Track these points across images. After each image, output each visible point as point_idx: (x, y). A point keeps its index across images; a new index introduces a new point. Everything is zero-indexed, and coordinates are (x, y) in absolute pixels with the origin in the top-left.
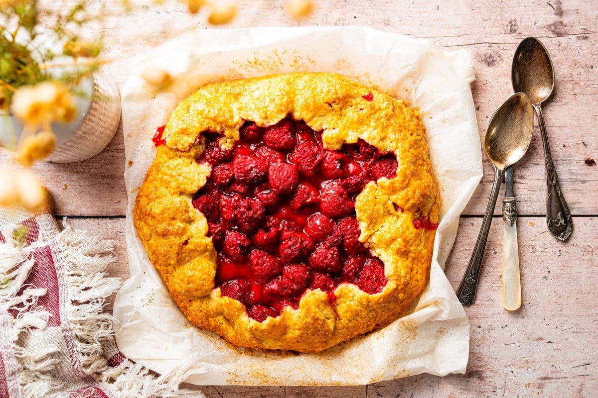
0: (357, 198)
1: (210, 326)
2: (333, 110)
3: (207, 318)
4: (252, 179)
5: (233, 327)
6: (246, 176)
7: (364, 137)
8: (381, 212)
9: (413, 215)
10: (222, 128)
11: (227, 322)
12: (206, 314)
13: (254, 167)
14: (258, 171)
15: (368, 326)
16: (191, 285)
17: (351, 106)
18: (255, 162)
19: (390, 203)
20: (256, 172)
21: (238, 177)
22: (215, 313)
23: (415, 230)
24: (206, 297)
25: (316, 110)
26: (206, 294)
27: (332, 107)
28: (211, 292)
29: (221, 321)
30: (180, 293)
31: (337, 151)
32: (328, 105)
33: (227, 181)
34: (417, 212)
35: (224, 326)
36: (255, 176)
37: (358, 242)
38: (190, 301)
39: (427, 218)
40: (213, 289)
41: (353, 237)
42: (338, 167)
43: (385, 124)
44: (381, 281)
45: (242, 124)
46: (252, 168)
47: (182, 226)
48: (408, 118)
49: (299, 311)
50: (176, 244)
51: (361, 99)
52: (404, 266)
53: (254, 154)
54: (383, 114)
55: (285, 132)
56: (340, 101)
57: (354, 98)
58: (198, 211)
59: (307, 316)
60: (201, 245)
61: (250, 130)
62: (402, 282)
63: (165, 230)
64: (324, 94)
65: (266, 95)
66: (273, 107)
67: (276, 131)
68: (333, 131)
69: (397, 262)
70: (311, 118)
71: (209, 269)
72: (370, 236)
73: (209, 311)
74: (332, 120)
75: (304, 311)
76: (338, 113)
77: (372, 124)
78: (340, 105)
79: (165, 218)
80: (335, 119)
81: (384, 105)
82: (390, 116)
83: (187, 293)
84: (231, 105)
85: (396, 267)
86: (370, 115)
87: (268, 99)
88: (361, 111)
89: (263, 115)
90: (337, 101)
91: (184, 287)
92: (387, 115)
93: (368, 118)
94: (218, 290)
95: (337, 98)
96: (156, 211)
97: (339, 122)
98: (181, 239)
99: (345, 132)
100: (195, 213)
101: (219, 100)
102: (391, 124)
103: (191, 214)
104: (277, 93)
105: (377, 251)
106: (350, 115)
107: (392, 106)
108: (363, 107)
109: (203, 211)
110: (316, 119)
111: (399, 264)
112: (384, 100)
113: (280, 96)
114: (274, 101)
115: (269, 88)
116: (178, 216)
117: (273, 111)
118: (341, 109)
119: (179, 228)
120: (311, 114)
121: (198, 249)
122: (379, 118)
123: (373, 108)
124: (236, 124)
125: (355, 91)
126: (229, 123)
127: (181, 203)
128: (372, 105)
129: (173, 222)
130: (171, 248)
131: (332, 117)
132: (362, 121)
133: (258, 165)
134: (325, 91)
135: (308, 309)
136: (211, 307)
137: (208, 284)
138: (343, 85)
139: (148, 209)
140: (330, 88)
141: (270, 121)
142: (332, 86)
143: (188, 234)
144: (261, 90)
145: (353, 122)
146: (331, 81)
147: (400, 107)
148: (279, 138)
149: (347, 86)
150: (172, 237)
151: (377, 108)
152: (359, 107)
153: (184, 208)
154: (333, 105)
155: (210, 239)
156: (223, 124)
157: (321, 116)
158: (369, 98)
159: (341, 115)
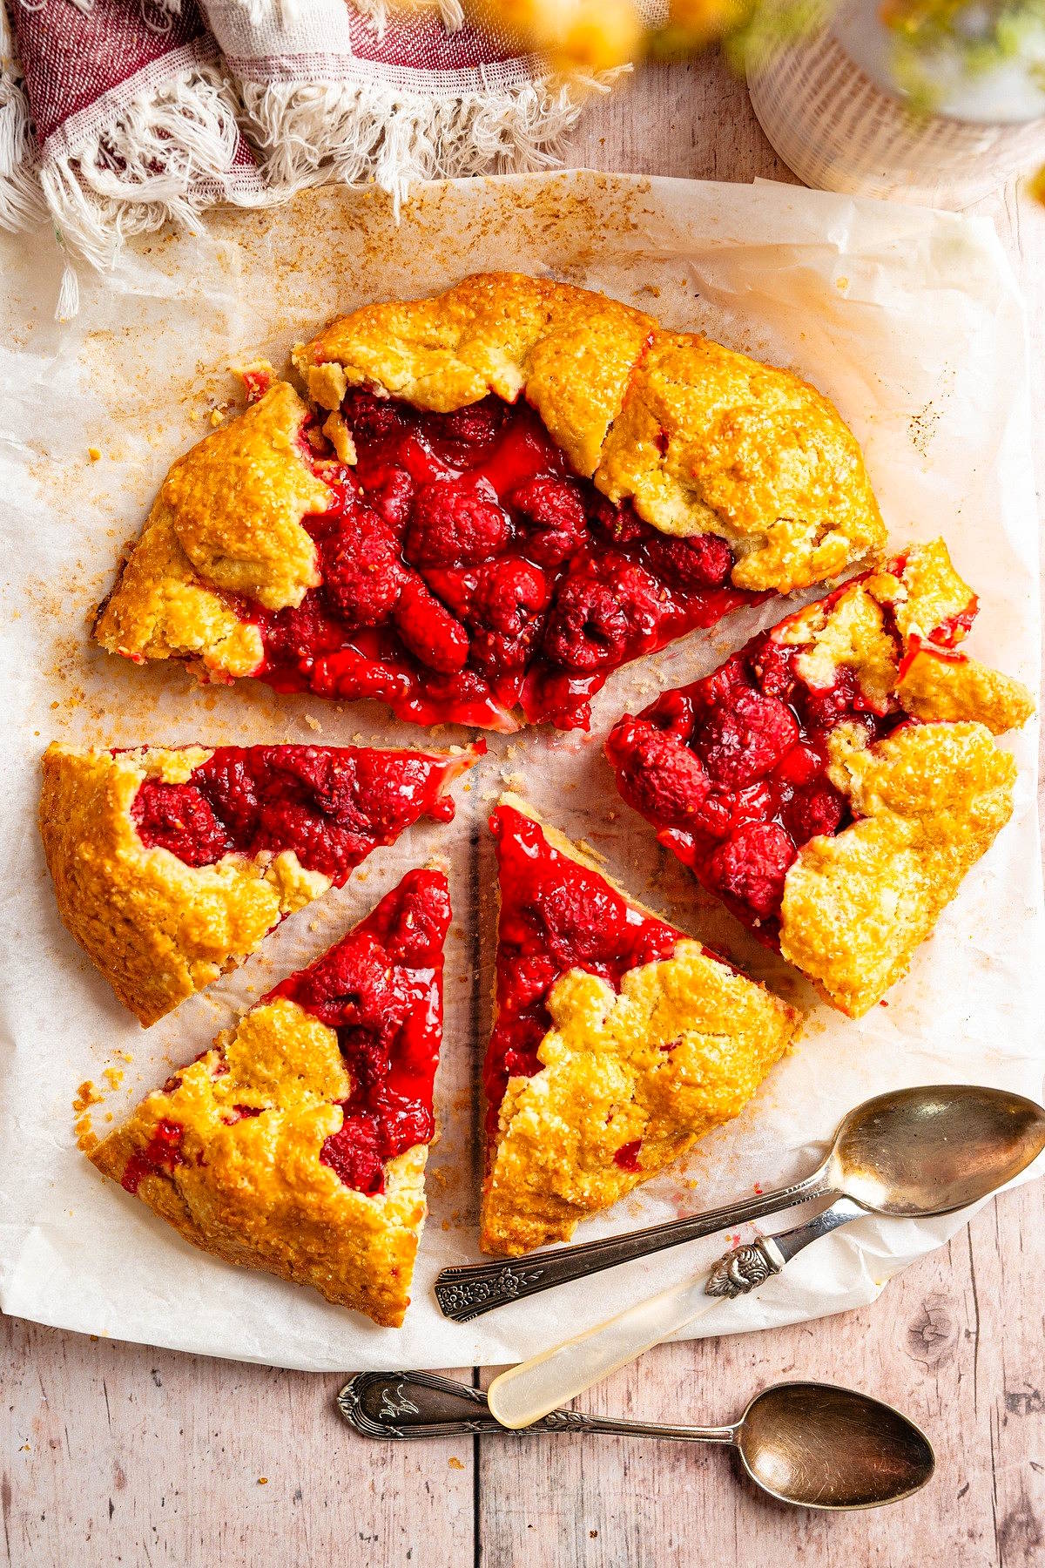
2: (653, 1047)
3: (480, 312)
4: (720, 726)
5: (405, 340)
6: (739, 716)
7: (538, 1084)
10: (885, 756)
11: (428, 341)
12: (490, 318)
13: (742, 753)
14: (727, 752)
16: (579, 354)
17: (633, 1098)
18: (752, 763)
20: (728, 747)
21: (751, 699)
22: (474, 337)
24: (528, 359)
25: (679, 1004)
26: (527, 364)
27: (663, 1049)
28: (524, 376)
29: (444, 329)
30: (589, 317)
32: (674, 1040)
33: (759, 669)
35: (428, 325)
36: (721, 736)
37: (286, 846)
38: (549, 318)
40: (526, 385)
43: (538, 1154)
45: (854, 805)
46: (744, 744)
47: (703, 470)
48: (517, 1221)
49: (295, 519)
50: (681, 421)
51: (638, 1135)
52: (151, 911)
53: (768, 778)
54: (566, 1166)
55: (750, 887)
56: (663, 1077)
57: (650, 1119)
58: (698, 533)
59: (271, 524)
60: (624, 467)
61: (829, 815)
62: (118, 879)
63: (732, 429)
64: (705, 1051)
65: (866, 915)
66: (826, 906)
67: (771, 871)
68: (599, 1016)
69: (172, 900)
70: (663, 979)
71: (568, 423)
72: (280, 884)
73: (488, 330)
74: (629, 1030)
75: (286, 531)
76: (637, 1057)
77: (557, 1123)
78: (654, 1071)
79: (756, 455)
80: (627, 1038)
81: (587, 1184)
82: (549, 1181)
83: (573, 329)
84: (916, 823)
85: (162, 891)
86: (583, 1133)
87: (853, 911)
88: (605, 1116)
89: (829, 868)
90: (667, 1070)
91: (591, 339)
92: (556, 1172)
93: (578, 1122)
94: (511, 396)
95: (674, 1076)
96: (788, 457)
97: (613, 1044)
98: (682, 440)
99: (579, 1043)
100: (698, 523)
101: (950, 808)
102: (527, 1169)
103: (705, 514)
104: (848, 939)
105: (233, 874)
106: (614, 1081)
107: (569, 1199)
108: (614, 1126)
109: (689, 542)
110: (657, 991)
111: (165, 905)
112: (597, 1190)
113: (836, 941)
114: (837, 919)
115: (875, 935)
116: (730, 485)
117: (819, 895)
118: (642, 1068)
119: (704, 459)
120: (675, 984)
121: (623, 453)
122: (561, 1151)
123: (596, 1149)
124: (865, 793)
125: (664, 1134)
126: (882, 782)
127: (749, 517)
128: (602, 1154)
129: (730, 463)
130: (687, 405)
131: (636, 1034)
132: (579, 1103)
133: (739, 764)
134: (713, 1056)
135: (280, 541)
136: (494, 343)
137: (543, 384)
138: (699, 1110)
139: (809, 444)
140: (711, 1075)
141: (804, 871)
142: (713, 1084)
143: (674, 466)
144: (888, 914)
145: (592, 1077)
146: (726, 1088)
147: (555, 1220)
148: (751, 861)
149: (691, 1119)
150: (706, 428)
151: (590, 1160)
152: (619, 1118)
153: (732, 513)
154: (665, 1056)
155: (615, 497)
156: (890, 766)
157: (656, 1007)
158: (627, 1157)
159: (628, 1059)
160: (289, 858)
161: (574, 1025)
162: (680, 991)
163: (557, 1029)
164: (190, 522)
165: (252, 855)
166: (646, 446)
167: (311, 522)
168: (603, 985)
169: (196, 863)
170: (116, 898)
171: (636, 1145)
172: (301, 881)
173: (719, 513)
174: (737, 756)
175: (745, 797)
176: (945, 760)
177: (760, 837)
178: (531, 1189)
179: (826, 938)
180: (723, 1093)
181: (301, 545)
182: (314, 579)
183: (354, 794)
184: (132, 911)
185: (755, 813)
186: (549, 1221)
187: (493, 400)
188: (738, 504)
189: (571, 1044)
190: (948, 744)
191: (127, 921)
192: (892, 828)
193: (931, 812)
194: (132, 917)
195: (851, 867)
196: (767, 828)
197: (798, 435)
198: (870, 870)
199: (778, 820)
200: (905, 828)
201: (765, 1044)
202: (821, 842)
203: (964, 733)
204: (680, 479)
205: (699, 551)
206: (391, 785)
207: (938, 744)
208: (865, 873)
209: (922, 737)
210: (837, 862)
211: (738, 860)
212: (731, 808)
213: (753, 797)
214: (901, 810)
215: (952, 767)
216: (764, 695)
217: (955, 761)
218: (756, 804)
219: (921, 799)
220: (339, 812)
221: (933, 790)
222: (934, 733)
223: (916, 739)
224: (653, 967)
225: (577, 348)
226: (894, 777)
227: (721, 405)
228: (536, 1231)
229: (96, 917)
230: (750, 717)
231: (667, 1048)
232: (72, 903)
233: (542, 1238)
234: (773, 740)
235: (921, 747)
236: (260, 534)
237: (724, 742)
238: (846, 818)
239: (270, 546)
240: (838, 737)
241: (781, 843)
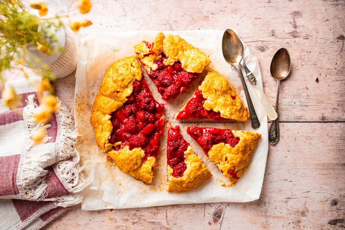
1: (95, 124)
2: (216, 94)
3: (97, 122)
4: (164, 83)
5: (102, 133)
6: (162, 80)
7: (222, 112)
11: (101, 130)
12: (98, 120)
13: (168, 79)
14: (168, 82)
16: (103, 105)
17: (224, 97)
18: (170, 78)
20: (167, 81)
21: (159, 78)
22: (101, 122)
24: (104, 114)
25: (209, 89)
27: (216, 92)
29: (100, 127)
30: (97, 104)
32: (215, 90)
33: (155, 76)
35: (99, 130)
36: (165, 83)
37: (183, 153)
38: (98, 110)
40: (108, 114)
41: (183, 150)
43: (233, 112)
45: (177, 61)
46: (167, 79)
47: (122, 86)
48: (244, 116)
49: (130, 151)
50: (114, 89)
51: (230, 96)
52: (194, 175)
53: (172, 75)
54: (235, 108)
55: (190, 78)
56: (221, 92)
57: (228, 94)
58: (133, 86)
59: (131, 156)
60: (122, 98)
61: (178, 65)
62: (189, 180)
63: (116, 81)
64: (217, 85)
65: (194, 59)
66: (193, 66)
67: (187, 74)
68: (211, 102)
69: (192, 171)
70: (205, 92)
71: (115, 107)
72: (189, 154)
73: (100, 120)
74: (213, 97)
75: (132, 153)
76: (217, 96)
77: (228, 109)
78: (220, 93)
79: (120, 77)
80: (214, 98)
81: (238, 104)
82: (237, 110)
83: (99, 107)
84: (179, 51)
85: (190, 173)
86: (230, 105)
87: (194, 61)
88: (227, 101)
89: (187, 65)
90: (220, 91)
91: (101, 103)
92: (236, 109)
93: (228, 106)
94: (110, 117)
95: (221, 90)
96: (120, 72)
97: (215, 100)
98: (117, 89)
99: (215, 105)
100: (131, 86)
101: (177, 45)
102: (236, 114)
103: (129, 85)
104: (198, 62)
105: (188, 162)
106: (221, 100)
107: (240, 107)
108: (229, 100)
109: (134, 88)
110: (207, 93)
111: (193, 173)
112: (239, 103)
113: (198, 64)
114: (195, 64)
115: (198, 58)
116: (125, 81)
117: (191, 67)
118: (219, 95)
119: (121, 85)
120: (206, 90)
121: (119, 98)
122: (233, 108)
123: (232, 103)
124: (175, 59)
125: (230, 92)
126: (173, 56)
127: (130, 78)
128: (233, 102)
129: (121, 81)
130: (112, 88)
131: (214, 96)
132: (225, 105)
133: (170, 80)
134: (217, 84)
135: (134, 154)
136: (102, 119)
137: (109, 111)
138: (226, 86)
139: (118, 68)
140: (220, 84)
141: (187, 69)
142: (222, 84)
143: (122, 90)
144: (194, 55)
145: (221, 103)
146: (223, 81)
147: (244, 109)
148: (186, 78)
149: (228, 87)
150: (115, 85)
151: (234, 104)
152: (227, 99)
153: (129, 81)
154: (217, 92)
155: (127, 100)
156: (170, 55)
157: (209, 93)
158: (234, 98)
159: (218, 98)
160: (185, 152)
161: (212, 106)
162: (207, 89)
163: (213, 109)
164: (131, 169)
165: (185, 159)
166: (118, 95)
167: (131, 149)
168: (206, 102)
169: (186, 168)
170: (192, 181)
171: (232, 96)
172: (189, 150)
173: (129, 83)
174: (169, 80)
175: (175, 79)
176: (169, 46)
177: (182, 76)
178: (239, 113)
179: (198, 65)
180: (223, 82)
181: (134, 151)
182: (140, 148)
183: (175, 142)
184: (194, 178)
185: (178, 77)
186: (244, 110)
187: (111, 119)
188: (128, 80)
189: (215, 107)
190: (167, 46)
191: (195, 179)
192: (180, 55)
193: (178, 48)
194: (195, 178)
195: (187, 61)
196: (180, 75)
197: (117, 70)
198: (187, 58)
199: (179, 73)
200: (180, 53)
201: (215, 75)
202: (182, 67)
203: (165, 43)
204: (124, 89)
205: (135, 86)
206: (173, 136)
207: (167, 47)
208: (188, 59)
209: (166, 50)
210: (186, 64)
211: (185, 80)
212: (177, 81)
213: (175, 77)
214: (177, 53)
215: (170, 45)
216: (159, 76)
217: (169, 44)
218: (176, 77)
219: (176, 50)
220: (178, 144)
221: (174, 48)
222: (165, 48)
223: (166, 51)
224: (203, 94)
225: (103, 106)
226: (172, 55)
227: (112, 83)
228: (246, 113)
229: (195, 184)
230: (162, 78)
231: (216, 91)
232: (192, 188)
233: (247, 111)
234: (166, 74)
235: (167, 50)
236: (133, 157)
237: (166, 82)
238: (178, 62)
239: (135, 156)
240: (166, 64)
241: (183, 73)
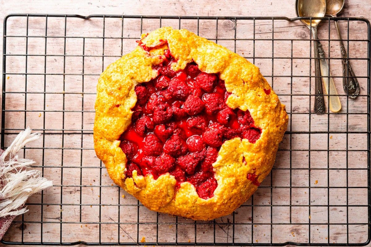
0: (226, 142)
1: (104, 158)
2: (244, 86)
3: (104, 153)
4: (177, 95)
6: (174, 91)
7: (251, 111)
8: (234, 157)
9: (251, 170)
10: (178, 57)
11: (113, 162)
12: (105, 151)
13: (182, 89)
14: (182, 92)
15: (188, 214)
17: (255, 90)
18: (184, 86)
19: (242, 155)
20: (181, 92)
21: (170, 89)
22: (110, 153)
23: (246, 179)
24: (111, 140)
25: (235, 80)
26: (112, 140)
27: (244, 84)
28: (114, 140)
29: (110, 160)
30: (99, 130)
31: (232, 110)
32: (243, 81)
33: (163, 87)
34: (253, 169)
35: (110, 163)
36: (179, 94)
37: (211, 165)
38: (101, 138)
39: (256, 177)
40: (116, 139)
41: (210, 161)
42: (227, 118)
43: (267, 111)
44: (210, 194)
45: (190, 62)
46: (180, 89)
47: (121, 96)
48: (281, 117)
49: (156, 181)
50: (112, 103)
51: (263, 89)
52: (228, 194)
53: (186, 82)
54: (269, 105)
55: (211, 81)
56: (250, 84)
57: (259, 87)
58: (135, 93)
59: (158, 186)
60: (125, 112)
61: (192, 67)
62: (221, 202)
63: (111, 92)
64: (245, 74)
65: (213, 55)
66: (213, 64)
67: (206, 77)
68: (237, 98)
69: (225, 189)
70: (229, 83)
71: (121, 128)
72: (220, 167)
73: (107, 150)
74: (240, 91)
75: (159, 183)
76: (245, 89)
77: (260, 107)
78: (249, 86)
79: (115, 86)
80: (242, 91)
81: (273, 101)
82: (272, 109)
83: (102, 133)
84: (191, 48)
85: (223, 192)
86: (262, 101)
87: (213, 58)
88: (258, 97)
89: (205, 64)
90: (249, 83)
91: (103, 128)
92: (271, 107)
93: (260, 103)
94: (119, 142)
95: (250, 81)
96: (114, 79)
97: (243, 95)
98: (116, 102)
99: (243, 102)
100: (133, 94)
101: (187, 42)
102: (270, 114)
103: (130, 93)
104: (219, 58)
105: (219, 176)
106: (251, 95)
107: (277, 105)
108: (261, 94)
109: (138, 95)
110: (232, 84)
111: (226, 191)
112: (274, 99)
113: (221, 60)
114: (216, 61)
115: (217, 52)
116: (123, 89)
117: (211, 66)
118: (248, 88)
119: (119, 96)
120: (230, 80)
121: (122, 113)
122: (266, 106)
123: (266, 99)
124: (187, 60)
125: (262, 84)
126: (184, 57)
127: (129, 83)
128: (267, 97)
129: (118, 90)
130: (109, 103)
131: (241, 89)
132: (256, 102)
133: (184, 89)
134: (246, 73)
135: (161, 183)
136: (109, 148)
137: (115, 135)
138: (257, 76)
139: (110, 75)
140: (250, 73)
141: (207, 70)
142: (252, 73)
143: (122, 102)
144: (212, 51)
145: (250, 99)
146: (253, 70)
147: (281, 108)
148: (205, 82)
149: (259, 78)
150: (112, 98)
151: (268, 100)
152: (259, 93)
153: (129, 87)
154: (246, 83)
155: (132, 112)
156: (180, 55)
157: (235, 85)
158: (267, 92)
159: (246, 91)
160: (214, 165)
161: (238, 103)
162: (232, 79)
163: (239, 107)
164: (162, 204)
165: (215, 172)
166: (119, 109)
167: (156, 177)
168: (230, 97)
169: (217, 185)
170: (225, 202)
171: (265, 90)
172: (218, 162)
173: (129, 90)
174: (183, 90)
175: (191, 86)
176: (177, 44)
177: (200, 81)
178: (274, 113)
179: (220, 62)
180: (254, 71)
181: (161, 179)
183: (199, 152)
184: (228, 198)
185: (194, 84)
186: (281, 110)
187: (121, 146)
188: (126, 86)
189: (243, 104)
190: (173, 44)
191: (230, 199)
192: (193, 53)
193: (188, 45)
194: (229, 198)
195: (204, 60)
196: (197, 80)
197: (109, 78)
198: (203, 56)
199: (195, 79)
200: (193, 50)
201: (243, 61)
202: (200, 67)
203: (170, 41)
204: (124, 100)
205: (139, 93)
206: (196, 145)
207: (174, 46)
208: (204, 57)
209: (173, 50)
210: (203, 63)
211: (206, 85)
212: (194, 89)
213: (191, 85)
214: (189, 52)
215: (178, 42)
216: (168, 86)
217: (177, 42)
218: (192, 84)
219: (186, 48)
220: (203, 155)
221: (184, 45)
222: (171, 47)
223: (173, 51)
224: (226, 85)
225: (105, 131)
226: (183, 54)
227: (107, 96)
228: (283, 112)
229: (229, 206)
230: (174, 88)
231: (244, 82)
232: (227, 212)
233: (284, 111)
234: (178, 82)
235: (175, 50)
236: (161, 188)
237: (180, 93)
238: (193, 63)
239: (163, 185)
240: (175, 69)
241: (200, 77)
